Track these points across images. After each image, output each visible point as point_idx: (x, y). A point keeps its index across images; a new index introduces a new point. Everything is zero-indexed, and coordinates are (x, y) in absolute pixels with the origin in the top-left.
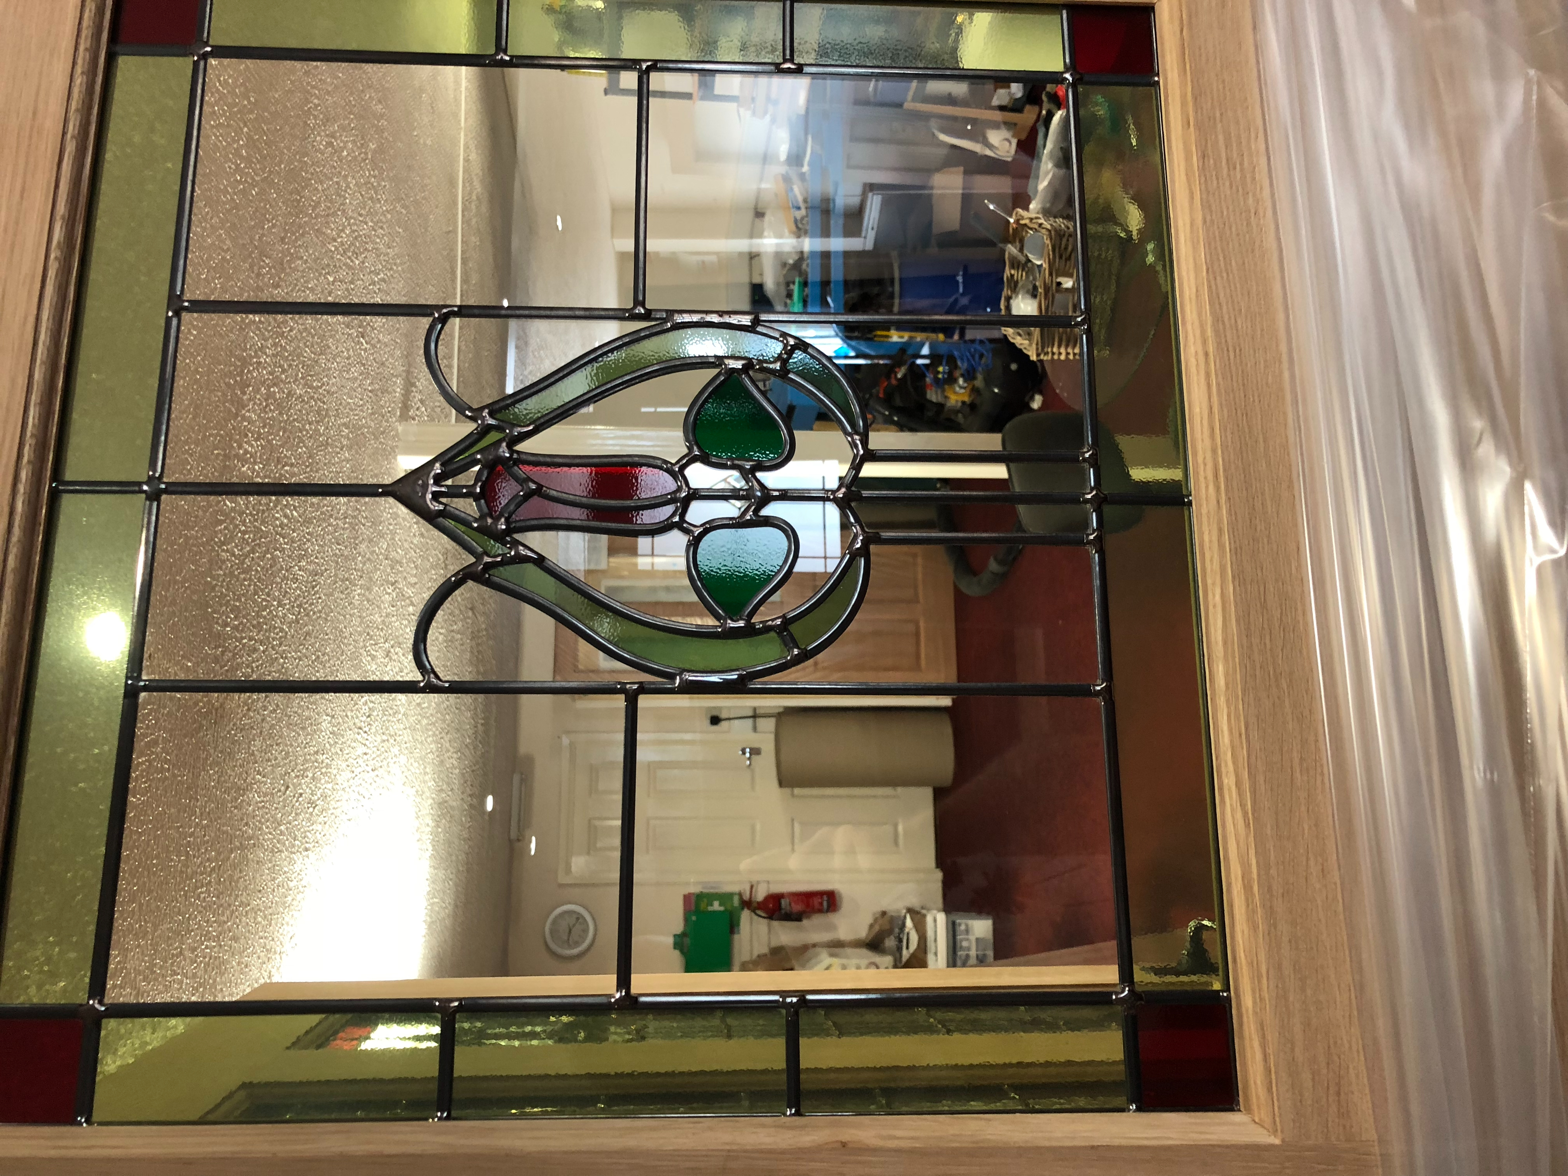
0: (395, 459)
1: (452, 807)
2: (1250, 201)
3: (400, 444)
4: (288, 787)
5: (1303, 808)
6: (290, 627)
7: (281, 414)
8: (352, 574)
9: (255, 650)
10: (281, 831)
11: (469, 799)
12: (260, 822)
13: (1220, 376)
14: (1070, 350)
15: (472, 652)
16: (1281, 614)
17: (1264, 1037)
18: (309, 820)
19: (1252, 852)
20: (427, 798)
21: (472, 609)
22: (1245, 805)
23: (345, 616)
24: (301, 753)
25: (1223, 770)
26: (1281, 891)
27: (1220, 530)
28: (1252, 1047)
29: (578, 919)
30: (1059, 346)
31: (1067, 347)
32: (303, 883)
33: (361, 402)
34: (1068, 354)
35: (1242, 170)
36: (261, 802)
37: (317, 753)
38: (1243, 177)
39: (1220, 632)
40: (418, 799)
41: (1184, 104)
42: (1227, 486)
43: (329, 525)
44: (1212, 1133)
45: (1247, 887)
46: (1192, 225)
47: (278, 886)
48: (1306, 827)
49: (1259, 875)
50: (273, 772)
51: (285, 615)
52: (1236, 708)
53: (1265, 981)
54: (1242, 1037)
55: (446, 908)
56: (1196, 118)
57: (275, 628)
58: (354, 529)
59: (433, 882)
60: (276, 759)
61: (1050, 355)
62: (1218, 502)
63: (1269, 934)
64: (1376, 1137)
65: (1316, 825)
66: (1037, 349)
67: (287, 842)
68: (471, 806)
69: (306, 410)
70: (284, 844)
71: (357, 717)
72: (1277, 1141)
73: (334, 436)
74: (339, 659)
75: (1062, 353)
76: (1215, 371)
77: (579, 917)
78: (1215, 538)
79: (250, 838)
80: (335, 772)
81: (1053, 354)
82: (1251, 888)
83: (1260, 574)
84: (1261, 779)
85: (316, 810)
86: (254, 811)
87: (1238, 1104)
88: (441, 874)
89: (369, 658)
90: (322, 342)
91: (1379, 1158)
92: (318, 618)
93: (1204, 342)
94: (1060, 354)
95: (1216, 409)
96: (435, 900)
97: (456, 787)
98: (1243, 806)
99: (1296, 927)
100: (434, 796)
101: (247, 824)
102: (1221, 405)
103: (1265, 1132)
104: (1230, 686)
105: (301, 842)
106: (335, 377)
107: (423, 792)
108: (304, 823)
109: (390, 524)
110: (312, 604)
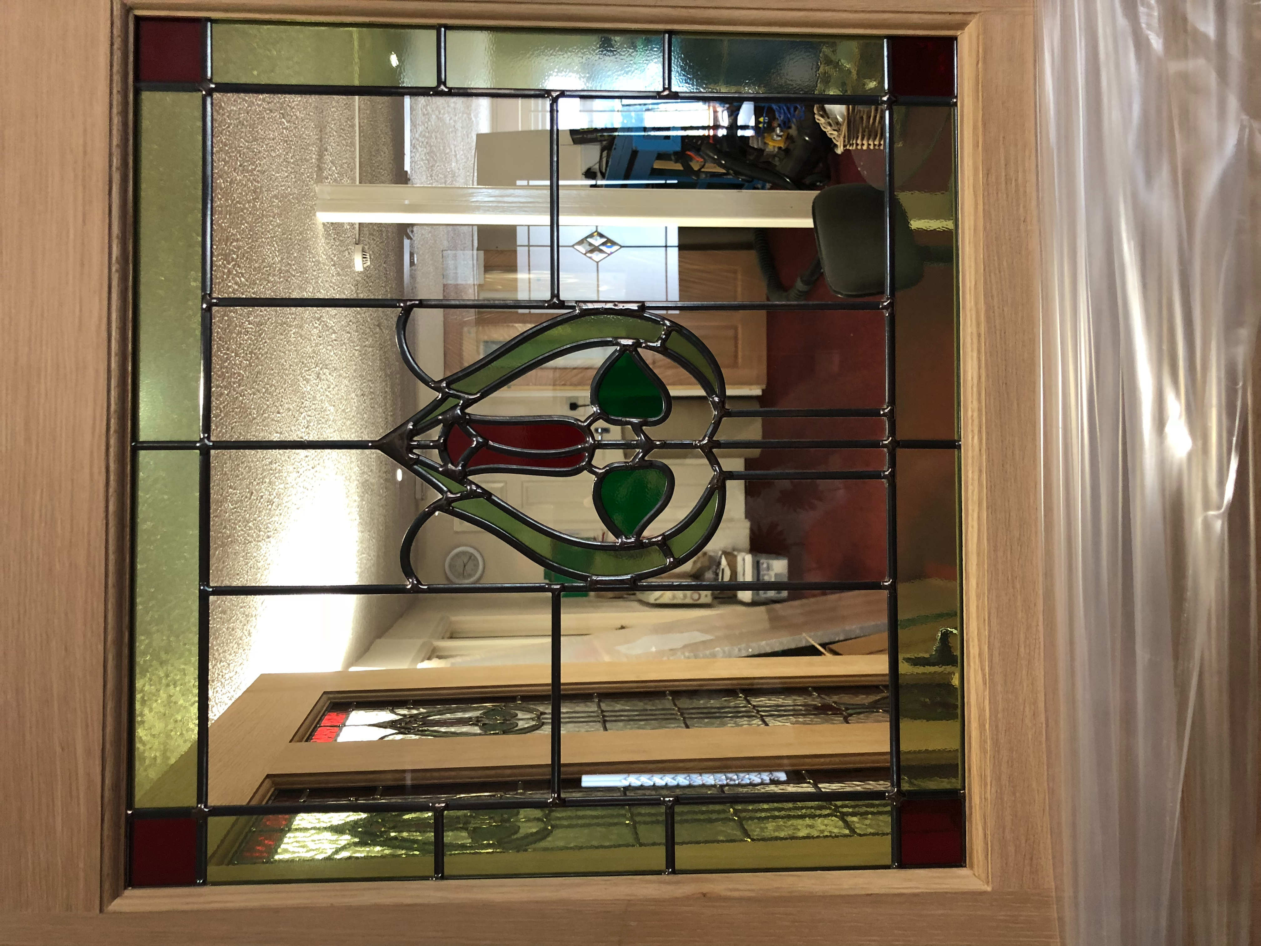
0: (315, 215)
1: (372, 484)
2: (1021, 210)
3: (317, 202)
4: (252, 493)
5: (1024, 672)
6: (245, 371)
7: (227, 200)
8: (288, 318)
9: (222, 394)
10: (250, 527)
11: (385, 475)
12: (234, 523)
13: (988, 354)
14: (871, 142)
15: (380, 360)
16: (1020, 535)
17: (985, 823)
18: (269, 514)
19: (987, 702)
20: (354, 481)
21: (379, 326)
22: (984, 669)
23: (284, 353)
24: (260, 465)
25: (971, 643)
26: (1004, 729)
27: (980, 471)
28: (977, 829)
29: (470, 557)
30: (862, 139)
31: (868, 139)
32: (268, 562)
33: (286, 174)
34: (869, 145)
35: (1017, 185)
36: (233, 509)
37: (271, 463)
38: (1017, 191)
39: (975, 546)
40: (348, 482)
41: (975, 128)
42: (987, 439)
43: (269, 282)
44: (947, 884)
45: (982, 726)
46: (975, 230)
47: (251, 568)
48: (1025, 685)
49: (990, 716)
50: (241, 484)
51: (241, 362)
52: (983, 602)
53: (989, 787)
54: (971, 822)
55: (372, 559)
56: (984, 141)
57: (235, 374)
58: (287, 280)
59: (361, 542)
60: (242, 473)
61: (855, 145)
62: (980, 450)
63: (994, 757)
64: (1053, 887)
65: (1032, 684)
66: (844, 141)
67: (254, 535)
68: (386, 480)
69: (245, 192)
70: (252, 536)
71: (299, 430)
72: (989, 889)
73: (268, 208)
74: (282, 387)
75: (865, 144)
76: (985, 349)
77: (471, 557)
78: (976, 477)
79: (229, 537)
80: (285, 475)
81: (857, 145)
82: (984, 726)
83: (1007, 505)
84: (996, 652)
85: (274, 506)
86: (230, 516)
87: (965, 862)
88: (366, 535)
89: (305, 382)
90: (253, 130)
91: (1055, 899)
92: (265, 358)
93: (978, 325)
94: (863, 145)
95: (983, 379)
96: (364, 556)
97: (374, 468)
98: (983, 670)
99: (1013, 753)
100: (358, 478)
101: (225, 527)
102: (987, 375)
103: (981, 883)
104: (980, 586)
105: (264, 532)
106: (265, 158)
107: (351, 477)
108: (265, 518)
109: (314, 271)
110: (260, 348)
